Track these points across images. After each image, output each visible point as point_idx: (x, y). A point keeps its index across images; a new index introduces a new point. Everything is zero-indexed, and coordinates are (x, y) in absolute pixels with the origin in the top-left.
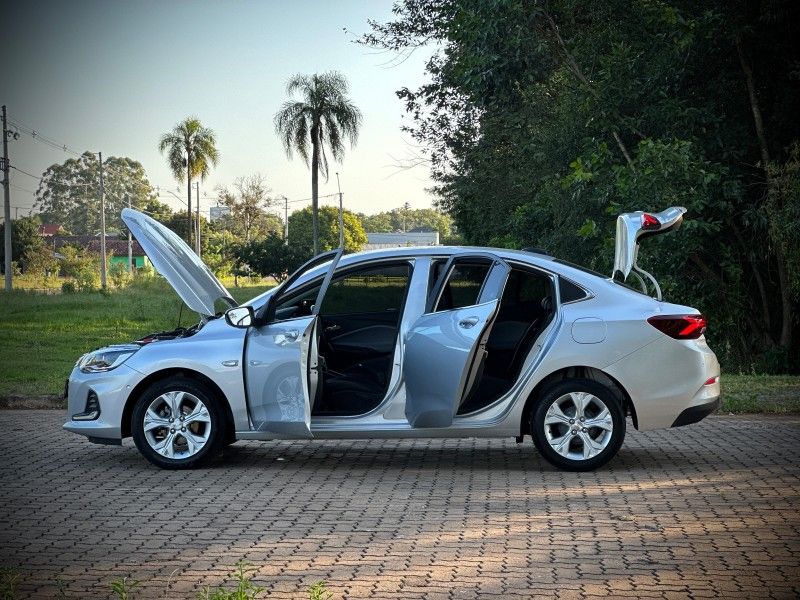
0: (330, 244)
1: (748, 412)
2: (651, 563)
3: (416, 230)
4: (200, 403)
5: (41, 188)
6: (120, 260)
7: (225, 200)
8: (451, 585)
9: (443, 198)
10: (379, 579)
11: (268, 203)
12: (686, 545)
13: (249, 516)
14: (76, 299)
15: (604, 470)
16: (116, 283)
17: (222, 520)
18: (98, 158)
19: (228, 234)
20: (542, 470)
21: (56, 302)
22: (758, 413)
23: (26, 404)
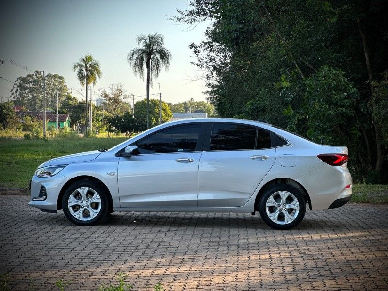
0: (154, 118)
1: (362, 202)
2: (321, 276)
3: (196, 111)
4: (96, 193)
5: (14, 88)
6: (53, 124)
7: (104, 95)
8: (222, 285)
9: (210, 96)
10: (187, 282)
11: (125, 97)
12: (338, 267)
13: (120, 249)
14: (31, 142)
15: (295, 229)
16: (50, 135)
17: (108, 251)
18: (42, 74)
19: (105, 112)
20: (264, 229)
21: (22, 143)
22: (367, 202)
23: (8, 192)
